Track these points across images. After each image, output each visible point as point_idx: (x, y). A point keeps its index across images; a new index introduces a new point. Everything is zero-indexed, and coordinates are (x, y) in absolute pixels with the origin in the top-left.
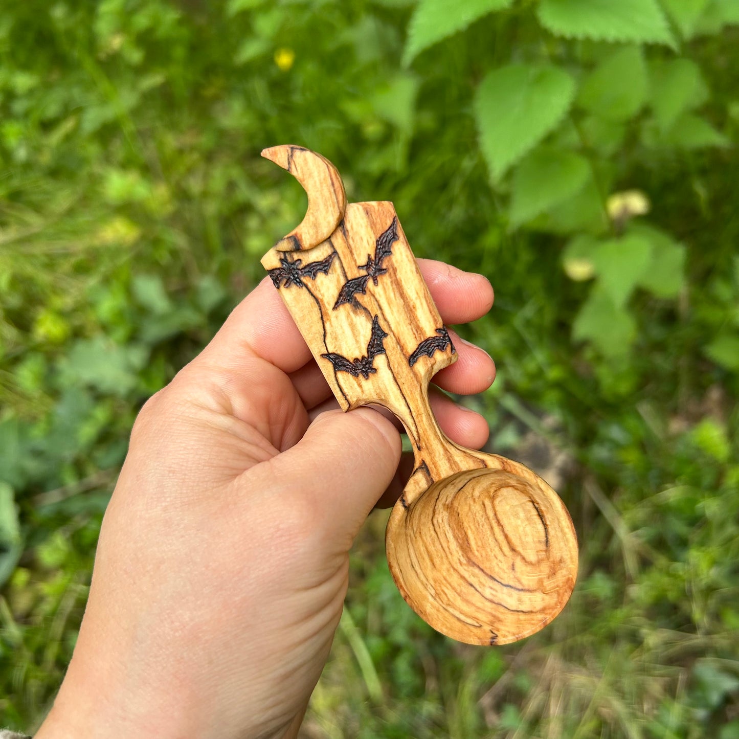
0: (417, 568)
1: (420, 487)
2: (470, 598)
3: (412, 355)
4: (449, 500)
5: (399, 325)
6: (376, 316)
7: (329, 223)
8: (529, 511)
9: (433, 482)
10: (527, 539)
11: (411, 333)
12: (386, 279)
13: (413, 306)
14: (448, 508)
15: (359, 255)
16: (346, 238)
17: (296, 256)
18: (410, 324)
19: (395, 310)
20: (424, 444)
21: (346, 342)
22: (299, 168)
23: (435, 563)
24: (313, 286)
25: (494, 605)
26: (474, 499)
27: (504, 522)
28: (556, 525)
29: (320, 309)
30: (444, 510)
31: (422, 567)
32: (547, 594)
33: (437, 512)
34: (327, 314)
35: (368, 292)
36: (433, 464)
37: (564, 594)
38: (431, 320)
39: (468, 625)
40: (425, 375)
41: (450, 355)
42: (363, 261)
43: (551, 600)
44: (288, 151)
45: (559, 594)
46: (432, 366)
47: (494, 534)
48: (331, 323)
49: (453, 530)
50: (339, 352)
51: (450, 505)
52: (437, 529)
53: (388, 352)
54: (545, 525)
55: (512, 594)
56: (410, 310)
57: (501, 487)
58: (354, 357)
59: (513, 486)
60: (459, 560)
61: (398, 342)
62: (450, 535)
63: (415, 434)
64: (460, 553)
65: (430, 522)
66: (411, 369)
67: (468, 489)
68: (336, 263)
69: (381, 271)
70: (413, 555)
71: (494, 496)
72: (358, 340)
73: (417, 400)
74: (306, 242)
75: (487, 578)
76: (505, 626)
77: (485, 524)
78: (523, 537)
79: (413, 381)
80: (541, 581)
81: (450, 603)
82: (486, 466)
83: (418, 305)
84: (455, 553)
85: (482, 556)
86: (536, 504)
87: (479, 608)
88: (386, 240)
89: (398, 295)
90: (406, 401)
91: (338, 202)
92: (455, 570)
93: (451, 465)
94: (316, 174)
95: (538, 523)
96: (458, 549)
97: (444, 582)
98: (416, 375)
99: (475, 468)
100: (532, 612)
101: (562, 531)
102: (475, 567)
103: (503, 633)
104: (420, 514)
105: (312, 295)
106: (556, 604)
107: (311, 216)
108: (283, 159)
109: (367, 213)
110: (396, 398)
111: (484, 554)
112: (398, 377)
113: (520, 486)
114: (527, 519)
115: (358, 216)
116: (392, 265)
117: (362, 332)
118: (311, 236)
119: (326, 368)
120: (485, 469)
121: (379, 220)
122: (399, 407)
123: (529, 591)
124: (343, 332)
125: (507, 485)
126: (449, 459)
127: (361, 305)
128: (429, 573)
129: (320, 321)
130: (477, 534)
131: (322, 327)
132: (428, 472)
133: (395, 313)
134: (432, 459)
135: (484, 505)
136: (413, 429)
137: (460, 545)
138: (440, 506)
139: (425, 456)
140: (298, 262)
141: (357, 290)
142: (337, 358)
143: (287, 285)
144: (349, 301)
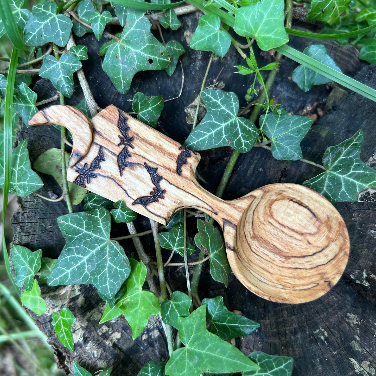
0: (263, 280)
1: (232, 234)
2: (301, 275)
3: (177, 169)
4: (251, 232)
5: (159, 159)
6: (145, 163)
7: (87, 133)
8: (294, 207)
9: (236, 226)
10: (304, 223)
11: (168, 159)
12: (136, 142)
13: (159, 145)
14: (254, 238)
15: (114, 139)
16: (101, 136)
17: (82, 163)
18: (165, 155)
19: (152, 153)
20: (216, 209)
21: (140, 188)
22: (52, 117)
23: (271, 272)
24: (102, 172)
25: (316, 269)
26: (263, 223)
27: (286, 223)
28: (311, 201)
29: (114, 181)
30: (253, 240)
31: (266, 278)
32: (336, 240)
33: (251, 244)
34: (120, 181)
35: (132, 155)
36: (229, 216)
37: (344, 233)
38: (173, 146)
39: (312, 289)
40: (191, 175)
41: (195, 156)
42: (118, 141)
43: (340, 241)
44: (41, 113)
45: (342, 235)
46: (191, 168)
47: (287, 234)
48: (125, 184)
49: (265, 248)
50: (140, 196)
51: (254, 235)
52: (258, 253)
53: (164, 177)
54: (306, 207)
55: (319, 256)
56: (159, 148)
57: (270, 205)
58: (149, 192)
59: (276, 200)
60: (281, 261)
61: (165, 168)
62: (266, 252)
63: (208, 208)
64: (278, 257)
65: (251, 252)
66: (182, 176)
67: (256, 219)
68: (105, 151)
69: (131, 139)
70: (256, 275)
71: (271, 214)
72: (145, 182)
73: (196, 189)
74: (83, 151)
75: (301, 259)
76: (329, 273)
77: (278, 232)
78: (301, 223)
79: (187, 182)
80: (328, 237)
81: (294, 285)
82: (255, 197)
83: (161, 143)
84: (276, 259)
85: (290, 250)
86: (294, 200)
87: (309, 277)
88: (122, 123)
89: (148, 145)
90: (192, 194)
91: (84, 119)
92: (282, 267)
93: (238, 210)
94: (63, 114)
95: (302, 210)
96: (276, 255)
97: (282, 277)
98: (186, 178)
99: (251, 202)
100: (336, 256)
101: (316, 201)
102: (291, 258)
103: (332, 277)
104: (243, 251)
105: (105, 177)
106: (344, 241)
107: (76, 136)
108: (42, 119)
109: (103, 117)
110: (185, 197)
111: (290, 248)
112: (178, 185)
113: (279, 197)
114: (296, 212)
115: (100, 122)
116: (134, 133)
117: (144, 177)
118: (83, 146)
119: (140, 209)
120: (256, 199)
121: (111, 116)
122: (190, 200)
123: (326, 247)
124: (135, 184)
125: (273, 202)
126: (234, 208)
127: (133, 163)
128: (271, 279)
129: (119, 187)
130: (279, 241)
131: (122, 190)
132: (230, 223)
133: (154, 155)
134: (226, 214)
135: (270, 223)
136: (206, 206)
137: (275, 253)
138: (249, 239)
139: (222, 215)
140: (86, 165)
141: (126, 157)
142: (142, 200)
143: (89, 182)
144: (126, 166)
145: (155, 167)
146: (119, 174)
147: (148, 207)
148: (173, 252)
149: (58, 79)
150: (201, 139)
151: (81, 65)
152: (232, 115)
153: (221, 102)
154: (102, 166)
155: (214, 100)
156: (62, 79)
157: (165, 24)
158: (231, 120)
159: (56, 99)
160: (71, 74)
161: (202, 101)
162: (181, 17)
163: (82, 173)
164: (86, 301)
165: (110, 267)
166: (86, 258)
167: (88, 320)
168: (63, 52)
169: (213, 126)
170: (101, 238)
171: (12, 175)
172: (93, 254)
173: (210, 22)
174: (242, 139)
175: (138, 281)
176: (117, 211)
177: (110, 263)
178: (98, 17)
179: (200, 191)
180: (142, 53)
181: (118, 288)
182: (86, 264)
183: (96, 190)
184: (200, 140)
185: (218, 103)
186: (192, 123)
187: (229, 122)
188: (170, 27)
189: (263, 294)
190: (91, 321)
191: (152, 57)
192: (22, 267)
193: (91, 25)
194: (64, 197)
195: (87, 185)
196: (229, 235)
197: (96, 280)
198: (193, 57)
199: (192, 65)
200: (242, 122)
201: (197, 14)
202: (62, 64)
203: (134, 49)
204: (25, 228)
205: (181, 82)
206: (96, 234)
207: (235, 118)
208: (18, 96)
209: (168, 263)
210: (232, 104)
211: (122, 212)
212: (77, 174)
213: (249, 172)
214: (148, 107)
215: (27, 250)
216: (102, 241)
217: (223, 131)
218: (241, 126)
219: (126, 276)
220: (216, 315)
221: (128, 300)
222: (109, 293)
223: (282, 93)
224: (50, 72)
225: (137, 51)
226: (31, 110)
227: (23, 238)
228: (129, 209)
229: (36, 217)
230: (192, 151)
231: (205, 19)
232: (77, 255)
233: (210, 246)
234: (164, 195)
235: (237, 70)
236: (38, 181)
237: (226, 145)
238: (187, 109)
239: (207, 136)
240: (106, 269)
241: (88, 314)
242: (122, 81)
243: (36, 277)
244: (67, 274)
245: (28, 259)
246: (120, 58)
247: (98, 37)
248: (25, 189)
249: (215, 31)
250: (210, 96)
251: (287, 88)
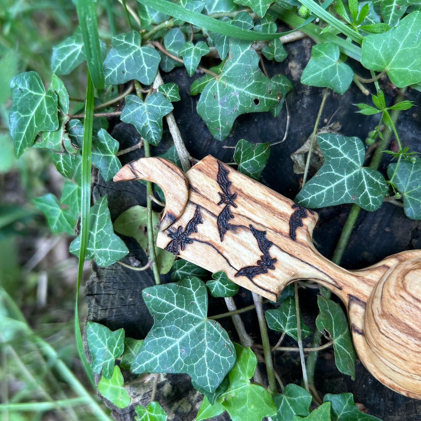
0: (397, 369)
1: (360, 314)
3: (290, 232)
4: (380, 309)
5: (268, 220)
6: (251, 226)
7: (182, 190)
9: (365, 303)
11: (279, 220)
12: (239, 200)
13: (268, 203)
14: (383, 316)
15: (213, 197)
16: (198, 193)
17: (176, 226)
18: (275, 215)
19: (259, 213)
20: (341, 283)
21: (244, 255)
22: (142, 172)
23: (405, 358)
24: (199, 236)
26: (394, 298)
29: (214, 247)
30: (382, 319)
31: (399, 366)
33: (379, 324)
34: (220, 247)
35: (234, 215)
36: (356, 291)
38: (284, 203)
40: (308, 239)
41: (312, 216)
42: (218, 199)
44: (128, 167)
46: (307, 230)
48: (226, 251)
49: (396, 327)
50: (244, 266)
51: (382, 313)
52: (387, 335)
53: (274, 242)
56: (267, 207)
57: (404, 276)
58: (256, 261)
59: (412, 269)
60: (416, 344)
61: (276, 231)
62: (398, 333)
63: (331, 281)
64: (413, 339)
65: (380, 334)
66: (297, 242)
67: (386, 294)
68: (203, 211)
69: (234, 197)
70: (387, 363)
71: (404, 286)
72: (250, 248)
73: (315, 258)
74: (177, 213)
77: (412, 309)
79: (304, 248)
82: (388, 268)
83: (269, 200)
84: (410, 342)
88: (223, 177)
89: (253, 203)
90: (309, 264)
91: (179, 175)
93: (368, 284)
94: (154, 168)
96: (409, 337)
98: (302, 243)
99: (383, 274)
105: (202, 242)
107: (169, 195)
108: (129, 174)
109: (200, 170)
110: (301, 267)
112: (292, 253)
113: (416, 266)
115: (197, 176)
116: (237, 189)
117: (249, 242)
118: (177, 206)
119: (243, 282)
120: (389, 270)
121: (209, 169)
122: (307, 272)
124: (238, 251)
125: (407, 272)
126: (363, 281)
127: (236, 226)
128: (406, 367)
129: (219, 255)
130: (413, 319)
131: (222, 258)
132: (358, 300)
133: (261, 216)
134: (353, 289)
135: (402, 297)
136: (327, 279)
137: (409, 334)
138: (377, 318)
139: (348, 290)
140: (180, 229)
141: (227, 219)
142: (246, 270)
143: (183, 248)
144: (227, 229)
145: (263, 229)
146: (219, 238)
147: (255, 280)
148: (284, 334)
149: (143, 124)
150: (317, 194)
151: (172, 108)
152: (356, 164)
153: (343, 148)
154: (199, 230)
155: (334, 147)
156: (149, 124)
157: (269, 55)
158: (355, 172)
159: (140, 147)
160: (160, 118)
161: (315, 147)
162: (286, 45)
163: (175, 238)
164: (173, 389)
165: (210, 354)
166: (178, 341)
167: (176, 412)
168: (148, 91)
169: (333, 179)
170: (196, 316)
171: (89, 239)
172: (187, 336)
173: (327, 53)
174: (369, 194)
175: (244, 372)
176: (215, 283)
177: (209, 349)
178: (191, 50)
179: (319, 260)
180: (247, 92)
181: (220, 380)
182: (179, 348)
183: (191, 258)
184: (315, 195)
185: (338, 150)
186: (302, 173)
187: (352, 174)
188: (274, 59)
189: (399, 389)
190: (179, 412)
191: (259, 96)
192: (99, 349)
193: (181, 58)
194: (151, 264)
195: (181, 252)
196: (357, 315)
197: (192, 368)
198: (299, 93)
199: (298, 103)
200: (368, 174)
201: (304, 41)
202: (149, 106)
203: (237, 87)
204: (102, 300)
205: (286, 124)
206: (191, 311)
207: (359, 169)
208: (97, 144)
210: (356, 152)
211: (222, 285)
212: (169, 240)
213: (372, 233)
214: (252, 157)
215: (105, 330)
216: (197, 320)
217: (346, 185)
218: (367, 178)
219: (230, 365)
220: (343, 415)
221: (233, 394)
222: (209, 385)
223: (405, 133)
224: (134, 115)
225: (241, 90)
226: (110, 160)
227: (99, 313)
228: (230, 282)
229: (114, 287)
230: (308, 209)
231: (320, 48)
232: (168, 337)
233: (333, 329)
234: (275, 265)
236: (122, 248)
237: (349, 202)
238: (294, 155)
239: (324, 191)
240: (205, 356)
241: (176, 405)
242: (221, 125)
243: (117, 362)
244: (155, 360)
245: (107, 340)
246: (219, 99)
247: (191, 73)
248: (106, 258)
249: (333, 63)
250: (328, 142)
251: (412, 127)
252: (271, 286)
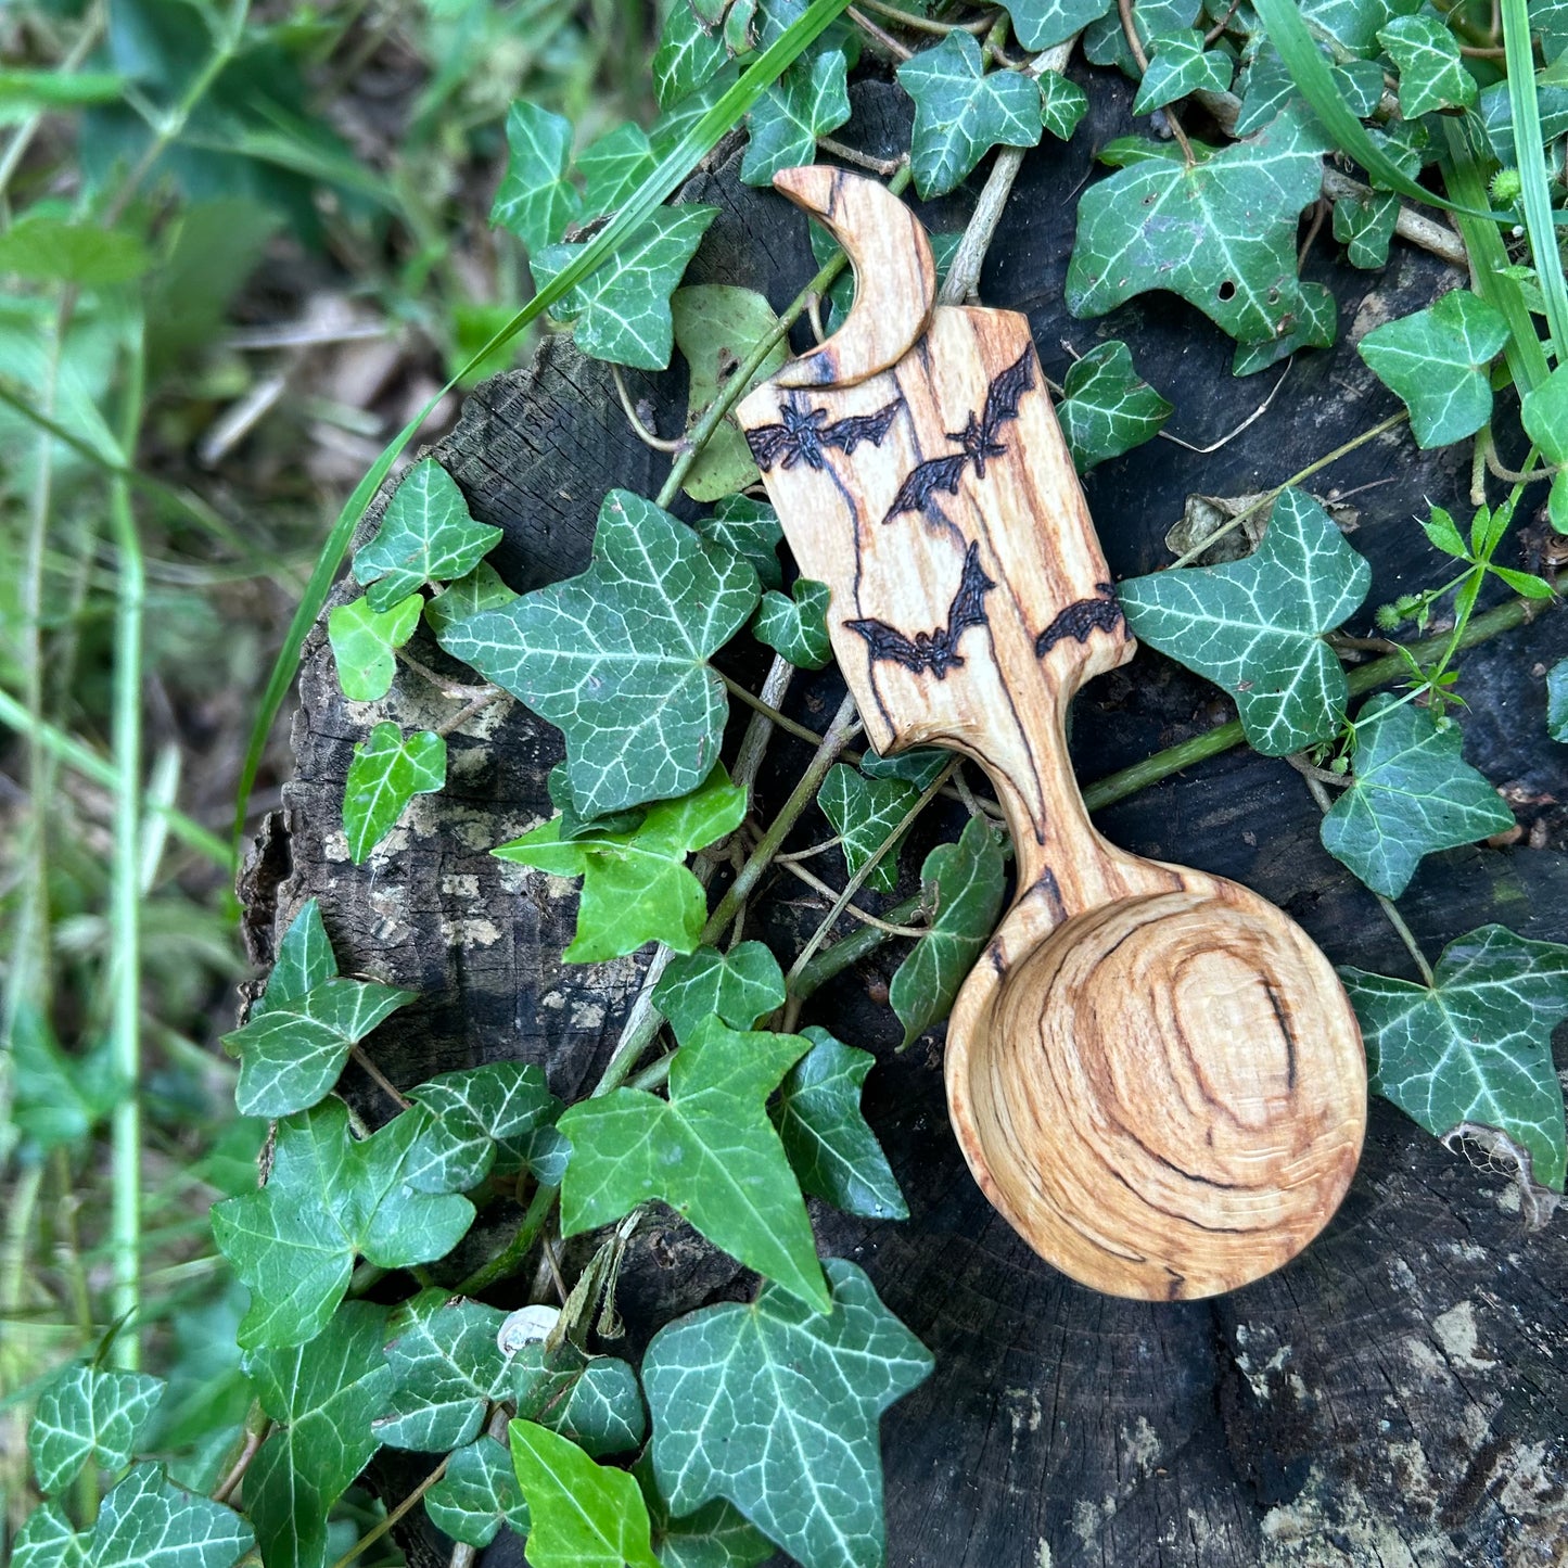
0: (1006, 1123)
1: (1036, 928)
2: (1114, 1202)
3: (1045, 632)
4: (1082, 976)
5: (1022, 566)
6: (975, 545)
7: (900, 331)
8: (1255, 1007)
9: (1066, 918)
10: (1244, 1075)
11: (1046, 587)
12: (1000, 468)
13: (1054, 530)
14: (1074, 998)
15: (951, 411)
16: (927, 370)
17: (817, 400)
18: (1045, 568)
19: (1015, 533)
20: (1052, 829)
21: (904, 595)
22: (850, 212)
23: (1041, 1120)
24: (845, 468)
25: (1168, 1219)
26: (1133, 981)
27: (1194, 1035)
28: (1319, 1031)
29: (855, 520)
30: (1067, 1001)
31: (1016, 1124)
32: (1291, 1190)
33: (1052, 1004)
34: (868, 532)
36: (1069, 875)
37: (1332, 1185)
38: (1089, 563)
39: (1114, 1256)
40: (1067, 681)
41: (1122, 641)
42: (958, 424)
43: (1301, 1202)
44: (832, 174)
45: (1320, 1188)
46: (1083, 662)
47: (1169, 1065)
48: (874, 553)
49: (1080, 1048)
50: (884, 618)
51: (1080, 990)
52: (1048, 1045)
53: (992, 622)
54: (1289, 1037)
55: (1208, 1197)
56: (1046, 540)
57: (1198, 950)
59: (1226, 948)
60: (1091, 1117)
61: (1017, 603)
62: (1074, 1063)
63: (1035, 807)
64: (1093, 1102)
65: (1036, 1027)
67: (1125, 953)
68: (901, 420)
69: (996, 450)
70: (998, 1093)
71: (1177, 975)
72: (931, 591)
73: (1046, 731)
74: (846, 371)
75: (1151, 1162)
76: (1198, 1259)
77: (1151, 1042)
78: (1233, 1069)
79: (1042, 691)
80: (1274, 1166)
81: (1075, 1210)
82: (1183, 888)
83: (1063, 527)
84: (1082, 1103)
85: (1140, 1113)
86: (1273, 990)
87: (1134, 1224)
88: (1010, 386)
89: (1024, 502)
90: (1023, 733)
91: (924, 289)
92: (1082, 1138)
93: (1108, 883)
94: (884, 229)
95: (1271, 1035)
96: (1089, 1094)
97: (1059, 1163)
98: (1047, 677)
99: (1160, 891)
100: (1257, 1230)
101: (1333, 1042)
102: (1126, 1137)
103: (1197, 1273)
104: (1020, 1002)
105: (841, 487)
106: (1315, 1209)
107: (864, 315)
108: (821, 192)
109: (975, 327)
110: (1001, 723)
111: (1144, 1108)
112: (1009, 677)
113: (1243, 946)
114: (1248, 1027)
115: (957, 332)
116: (1017, 440)
117: (942, 576)
118: (860, 356)
119: (851, 653)
120: (1178, 897)
121: (997, 344)
122: (1005, 744)
123: (1248, 1188)
124: (900, 575)
125: (1214, 946)
126: (1103, 866)
127: (945, 518)
128: (1029, 1140)
129: (853, 547)
130: (1133, 1065)
131: (853, 560)
132: (1056, 894)
133: (1015, 542)
134: (1068, 865)
135: (1152, 995)
136: (1032, 795)
137: (1094, 1086)
138: (1059, 990)
139: (1051, 856)
140: (820, 414)
141: (941, 484)
142: (879, 631)
143: (787, 464)
144: (920, 507)
145: (994, 576)
146: (883, 512)
147: (879, 666)
148: (835, 841)
149: (938, 124)
150: (1174, 612)
151: (1035, 142)
152: (1314, 620)
153: (1316, 560)
154: (856, 454)
155: (1301, 540)
156: (950, 134)
157: (1344, 225)
158: (1297, 633)
159: (882, 172)
160: (988, 142)
161: (1257, 516)
162: (1401, 244)
163: (791, 427)
164: (484, 771)
165: (649, 733)
166: (604, 655)
167: (444, 828)
168: (1012, 64)
169: (1238, 607)
170: (686, 637)
171: (598, 269)
172: (631, 662)
173: (1471, 328)
174: (1282, 708)
175: (689, 830)
176: (786, 608)
177: (658, 722)
178: (1189, 53)
179: (1052, 743)
180: (1224, 249)
181: (626, 801)
182: (591, 671)
184: (1167, 611)
185: (1303, 556)
186: (1179, 553)
187: (1287, 633)
188: (1346, 246)
189: (977, 1154)
190: (449, 835)
191: (1242, 283)
192: (407, 532)
193: (1149, 57)
194: (681, 450)
196: (1025, 925)
197: (583, 732)
198: (1332, 378)
199: (1312, 399)
200: (1320, 663)
201: (1448, 274)
202: (986, 94)
203: (1214, 220)
204: (499, 440)
205: (1244, 420)
206: (683, 618)
207: (1312, 637)
208: (795, 79)
209: (792, 862)
210: (1338, 594)
211: (798, 621)
212: (777, 418)
213: (1211, 820)
214: (1110, 406)
215: (457, 502)
216: (681, 649)
217: (1252, 644)
218: (1311, 671)
219: (675, 789)
220: (817, 1094)
221: (624, 857)
222: (591, 795)
223: (1482, 688)
224: (936, 86)
225: (1217, 233)
226: (794, 141)
227: (471, 461)
228: (823, 628)
229: (551, 435)
231: (1467, 306)
232: (586, 629)
233: (953, 905)
234: (951, 672)
235: (1426, 515)
236: (659, 345)
237: (1226, 687)
238: (1197, 503)
239: (1194, 618)
240: (635, 730)
241: (459, 812)
242: (1103, 277)
243: (426, 591)
244: (520, 654)
245: (443, 527)
246: (1152, 213)
247: (1141, 106)
248: (607, 335)
249: (1466, 361)
250: (1299, 519)
251: (1510, 689)
252: (902, 711)
